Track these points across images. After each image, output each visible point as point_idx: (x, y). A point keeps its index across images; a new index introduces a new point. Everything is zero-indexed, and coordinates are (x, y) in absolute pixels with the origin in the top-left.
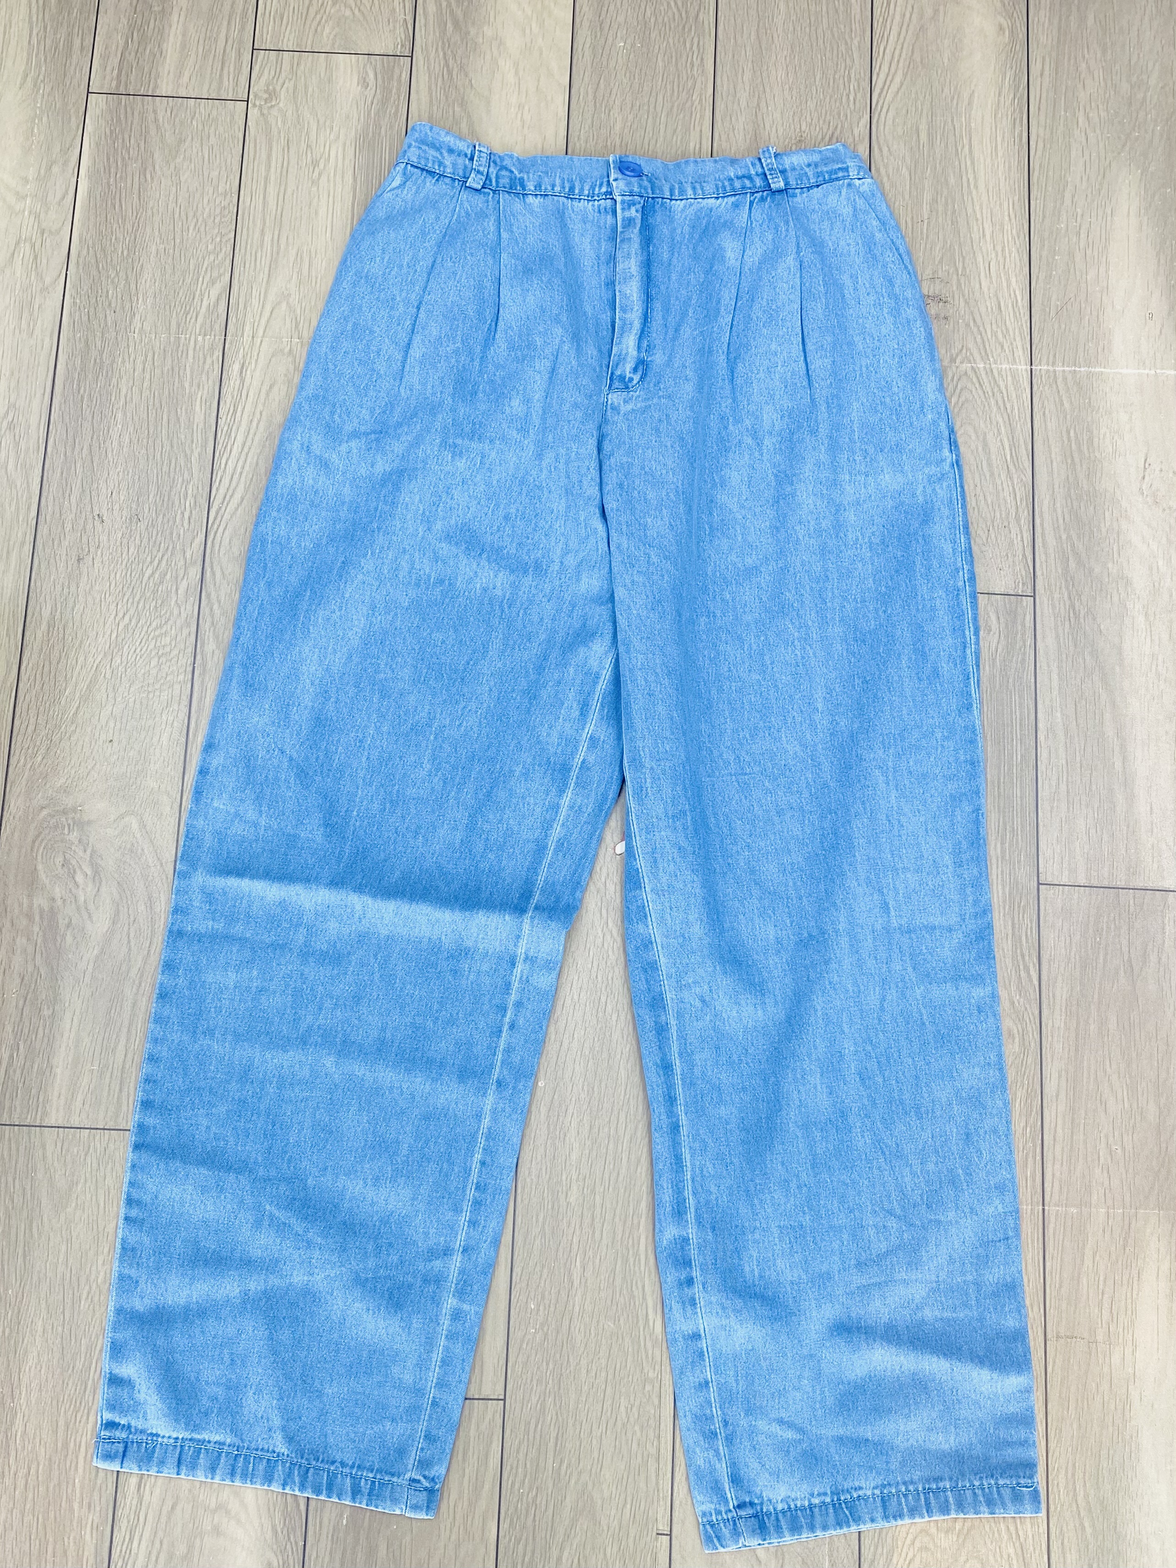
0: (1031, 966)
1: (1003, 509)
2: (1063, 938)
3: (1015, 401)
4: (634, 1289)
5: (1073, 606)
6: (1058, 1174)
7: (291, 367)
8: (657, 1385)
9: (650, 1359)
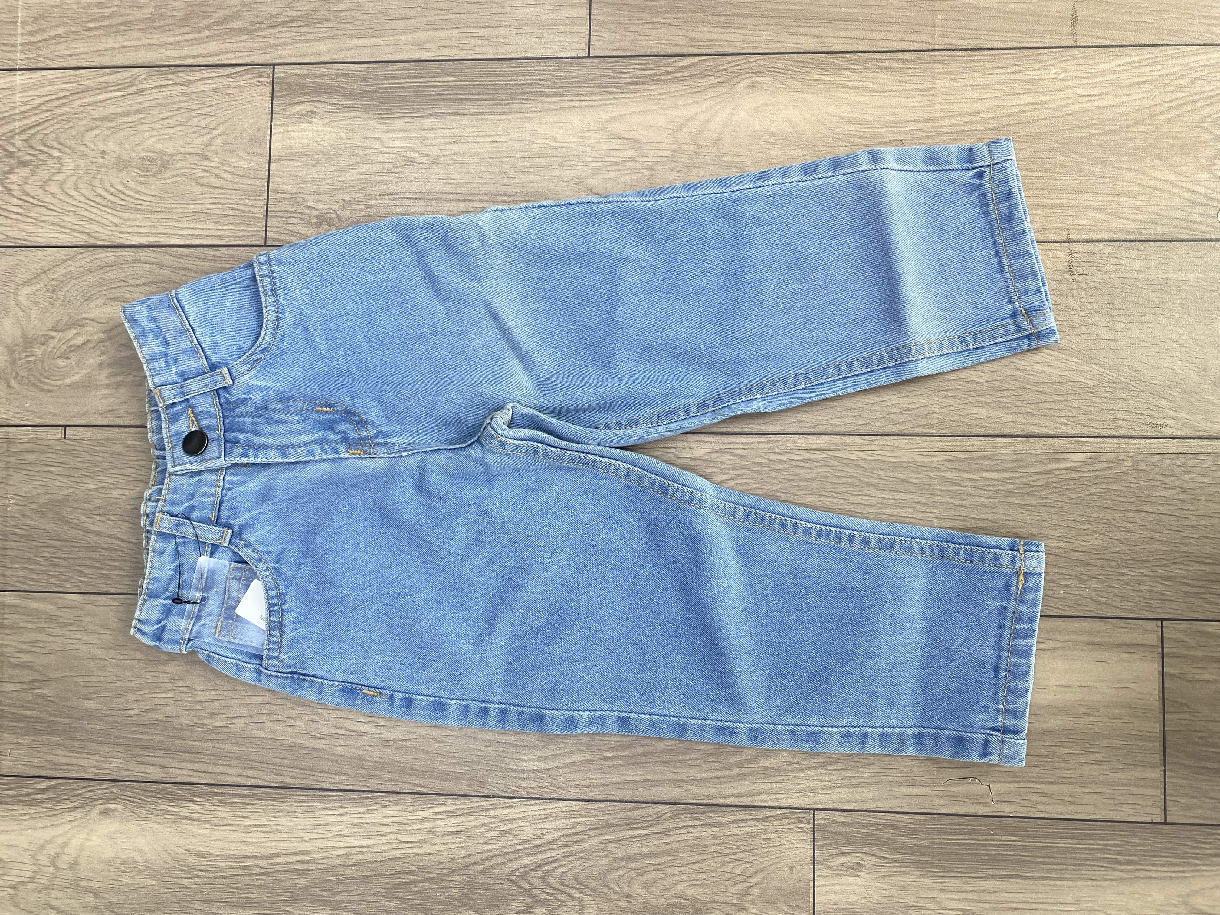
0: (676, 64)
1: (177, 99)
2: (647, 31)
3: (56, 87)
4: (1040, 484)
5: (283, 24)
6: (900, 36)
7: (31, 886)
8: (1140, 457)
9: (1112, 465)
